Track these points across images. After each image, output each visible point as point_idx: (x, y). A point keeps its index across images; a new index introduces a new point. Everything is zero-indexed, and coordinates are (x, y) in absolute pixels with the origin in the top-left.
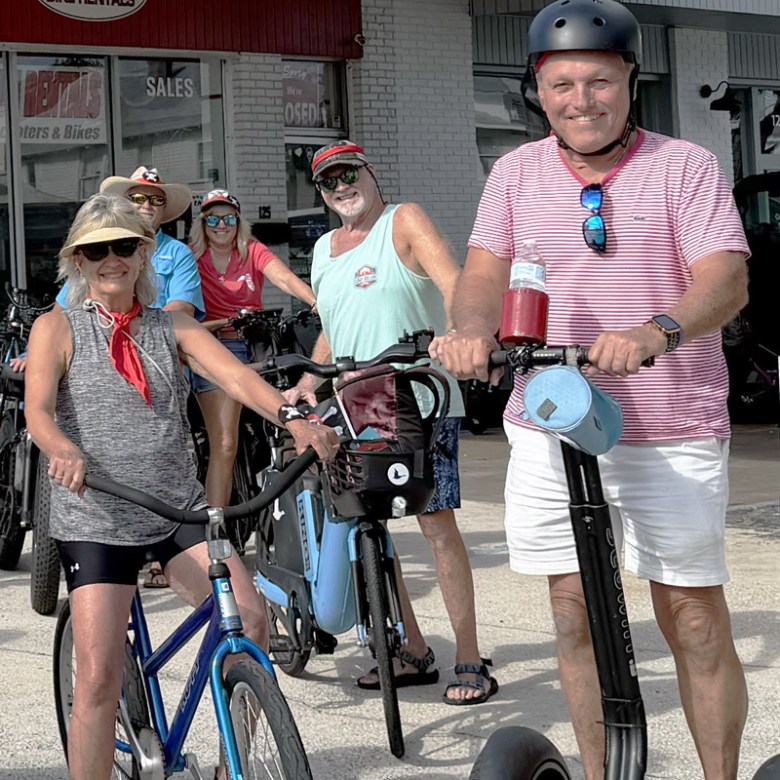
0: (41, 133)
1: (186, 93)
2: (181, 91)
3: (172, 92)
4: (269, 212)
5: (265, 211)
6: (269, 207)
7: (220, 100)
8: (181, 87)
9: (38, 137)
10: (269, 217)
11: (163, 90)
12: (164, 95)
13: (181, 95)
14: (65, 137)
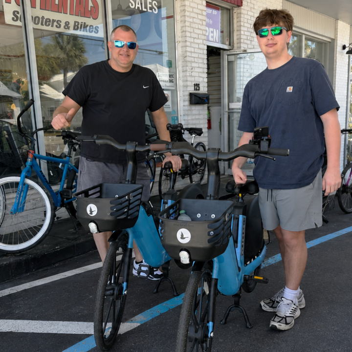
0: (55, 24)
1: (153, 10)
2: (151, 9)
3: (145, 8)
4: (199, 87)
5: (197, 86)
6: (199, 85)
7: (173, 18)
8: (151, 6)
9: (52, 26)
10: (199, 90)
11: (140, 6)
12: (141, 9)
13: (151, 11)
14: (74, 29)
